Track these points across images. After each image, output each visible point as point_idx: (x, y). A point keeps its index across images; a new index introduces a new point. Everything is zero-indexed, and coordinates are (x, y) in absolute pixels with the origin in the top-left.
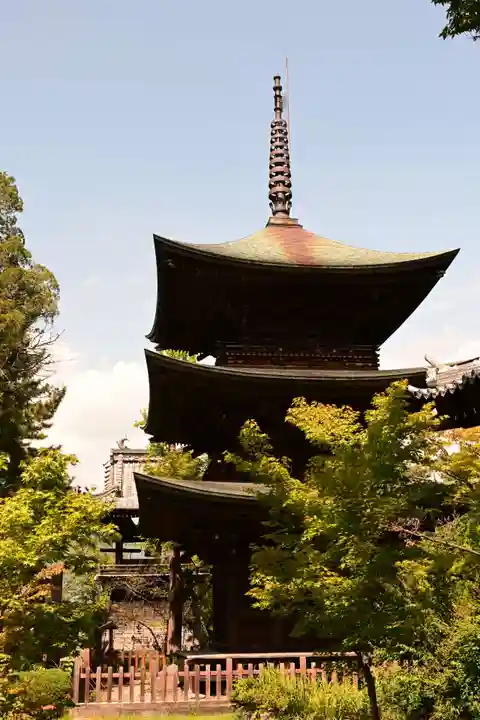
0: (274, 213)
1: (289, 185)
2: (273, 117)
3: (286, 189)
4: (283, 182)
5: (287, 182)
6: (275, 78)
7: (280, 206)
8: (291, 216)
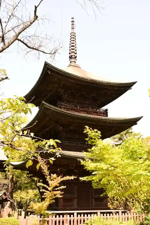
0: (71, 62)
1: (76, 53)
2: (71, 31)
3: (75, 54)
4: (74, 52)
5: (75, 53)
6: (72, 18)
7: (73, 60)
8: (76, 63)
